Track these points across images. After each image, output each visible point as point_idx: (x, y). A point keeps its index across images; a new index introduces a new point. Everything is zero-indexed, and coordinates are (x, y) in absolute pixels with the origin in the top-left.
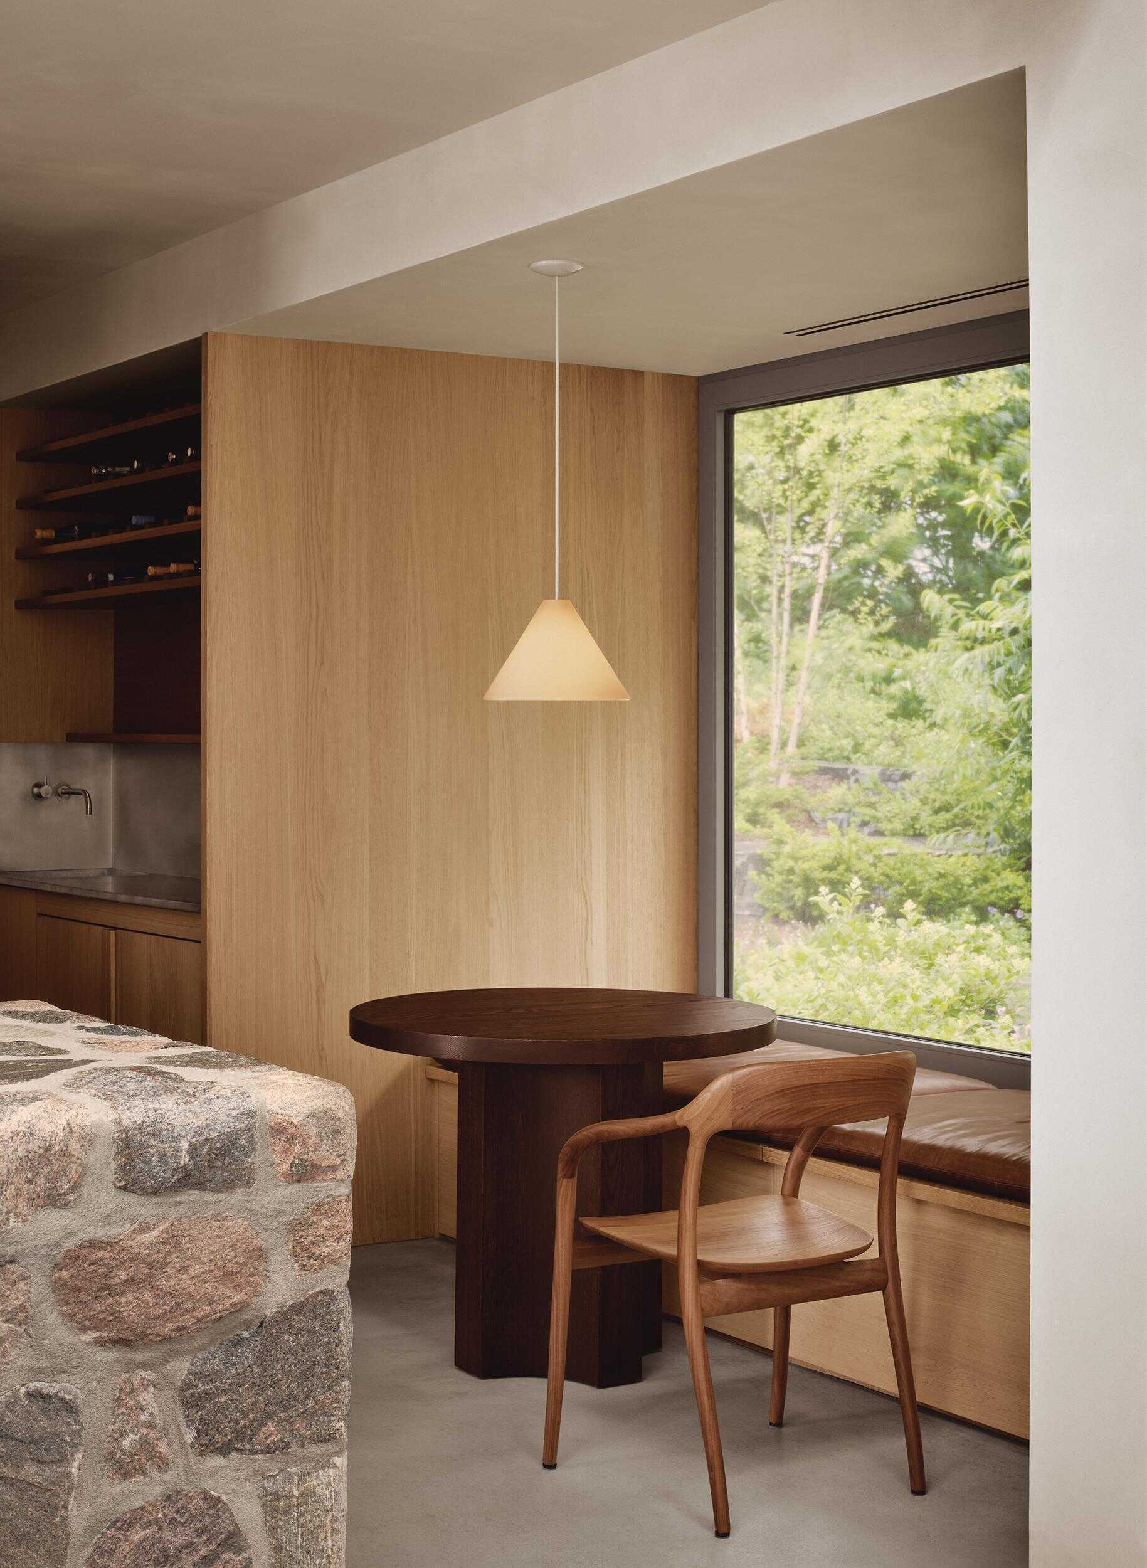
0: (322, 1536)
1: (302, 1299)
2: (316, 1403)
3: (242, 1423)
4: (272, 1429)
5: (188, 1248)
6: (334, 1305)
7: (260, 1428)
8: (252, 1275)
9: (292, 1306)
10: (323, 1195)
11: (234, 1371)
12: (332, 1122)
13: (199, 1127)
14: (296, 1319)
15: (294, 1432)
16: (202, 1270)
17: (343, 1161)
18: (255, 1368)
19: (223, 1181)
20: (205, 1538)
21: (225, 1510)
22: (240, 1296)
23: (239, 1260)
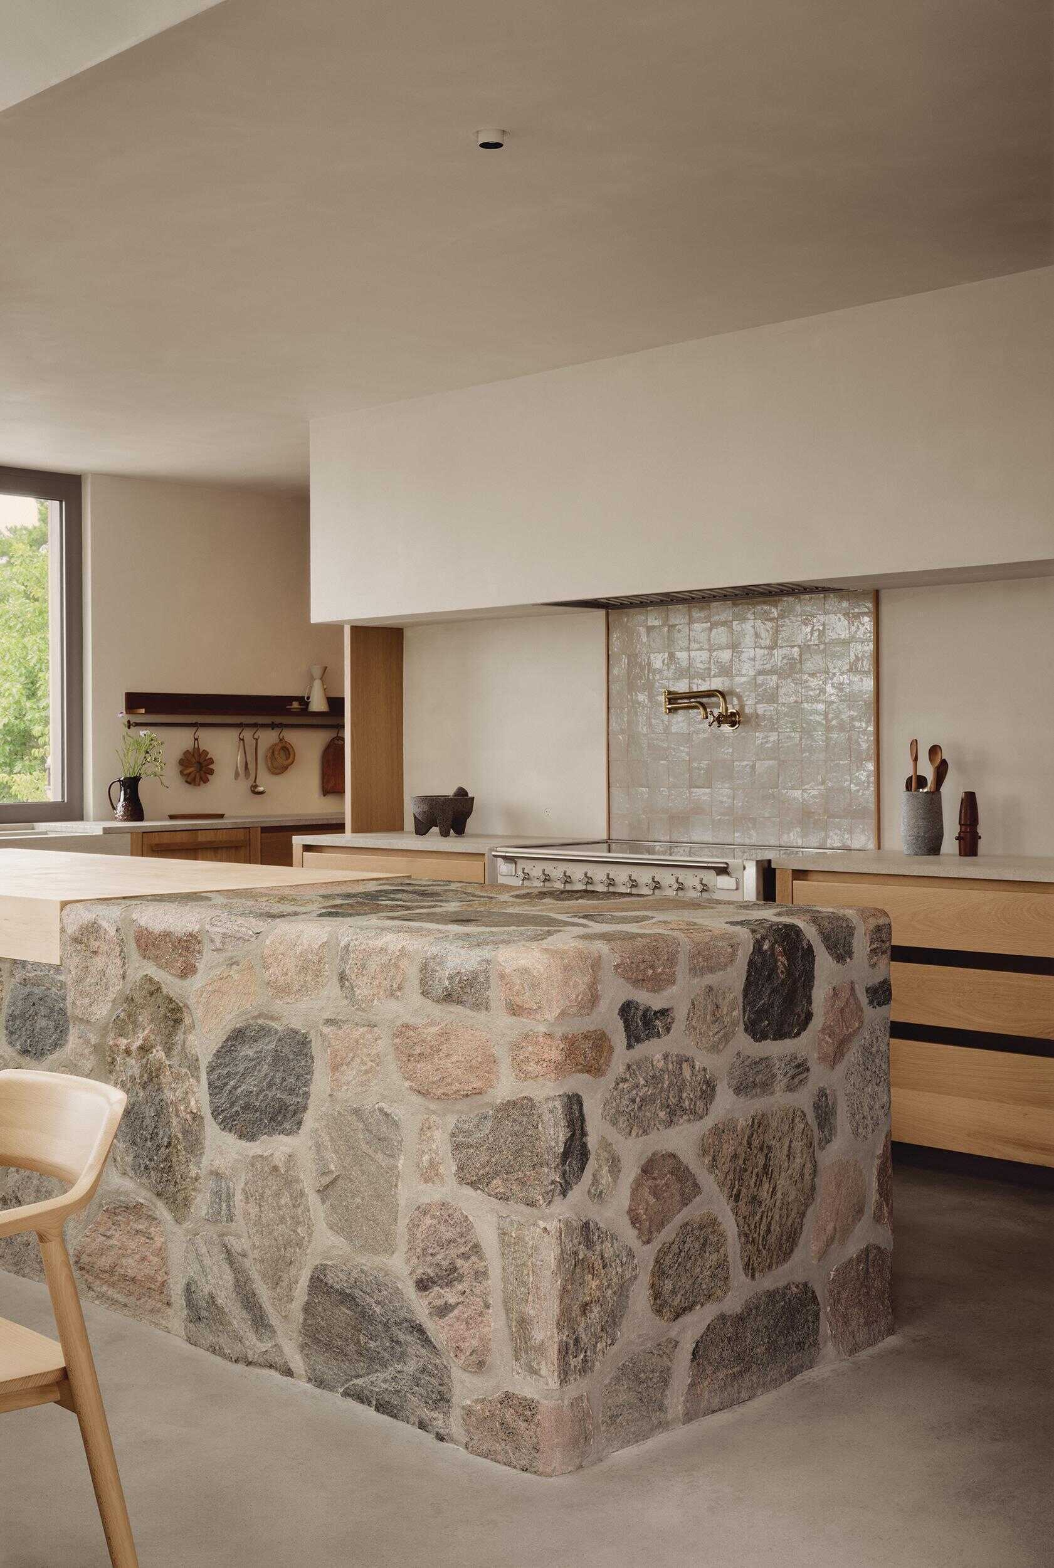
0: (525, 1272)
1: (514, 1099)
2: (525, 1176)
3: (482, 1172)
4: (500, 1183)
5: (453, 1043)
6: (535, 1109)
7: (493, 1180)
8: (488, 1072)
9: (508, 1101)
10: (528, 1028)
11: (479, 1135)
12: (533, 978)
13: (457, 964)
14: (512, 1111)
15: (513, 1190)
16: (457, 1059)
17: (540, 1007)
18: (490, 1137)
19: (473, 1004)
20: (463, 1240)
21: (473, 1227)
22: (478, 1084)
23: (480, 1059)
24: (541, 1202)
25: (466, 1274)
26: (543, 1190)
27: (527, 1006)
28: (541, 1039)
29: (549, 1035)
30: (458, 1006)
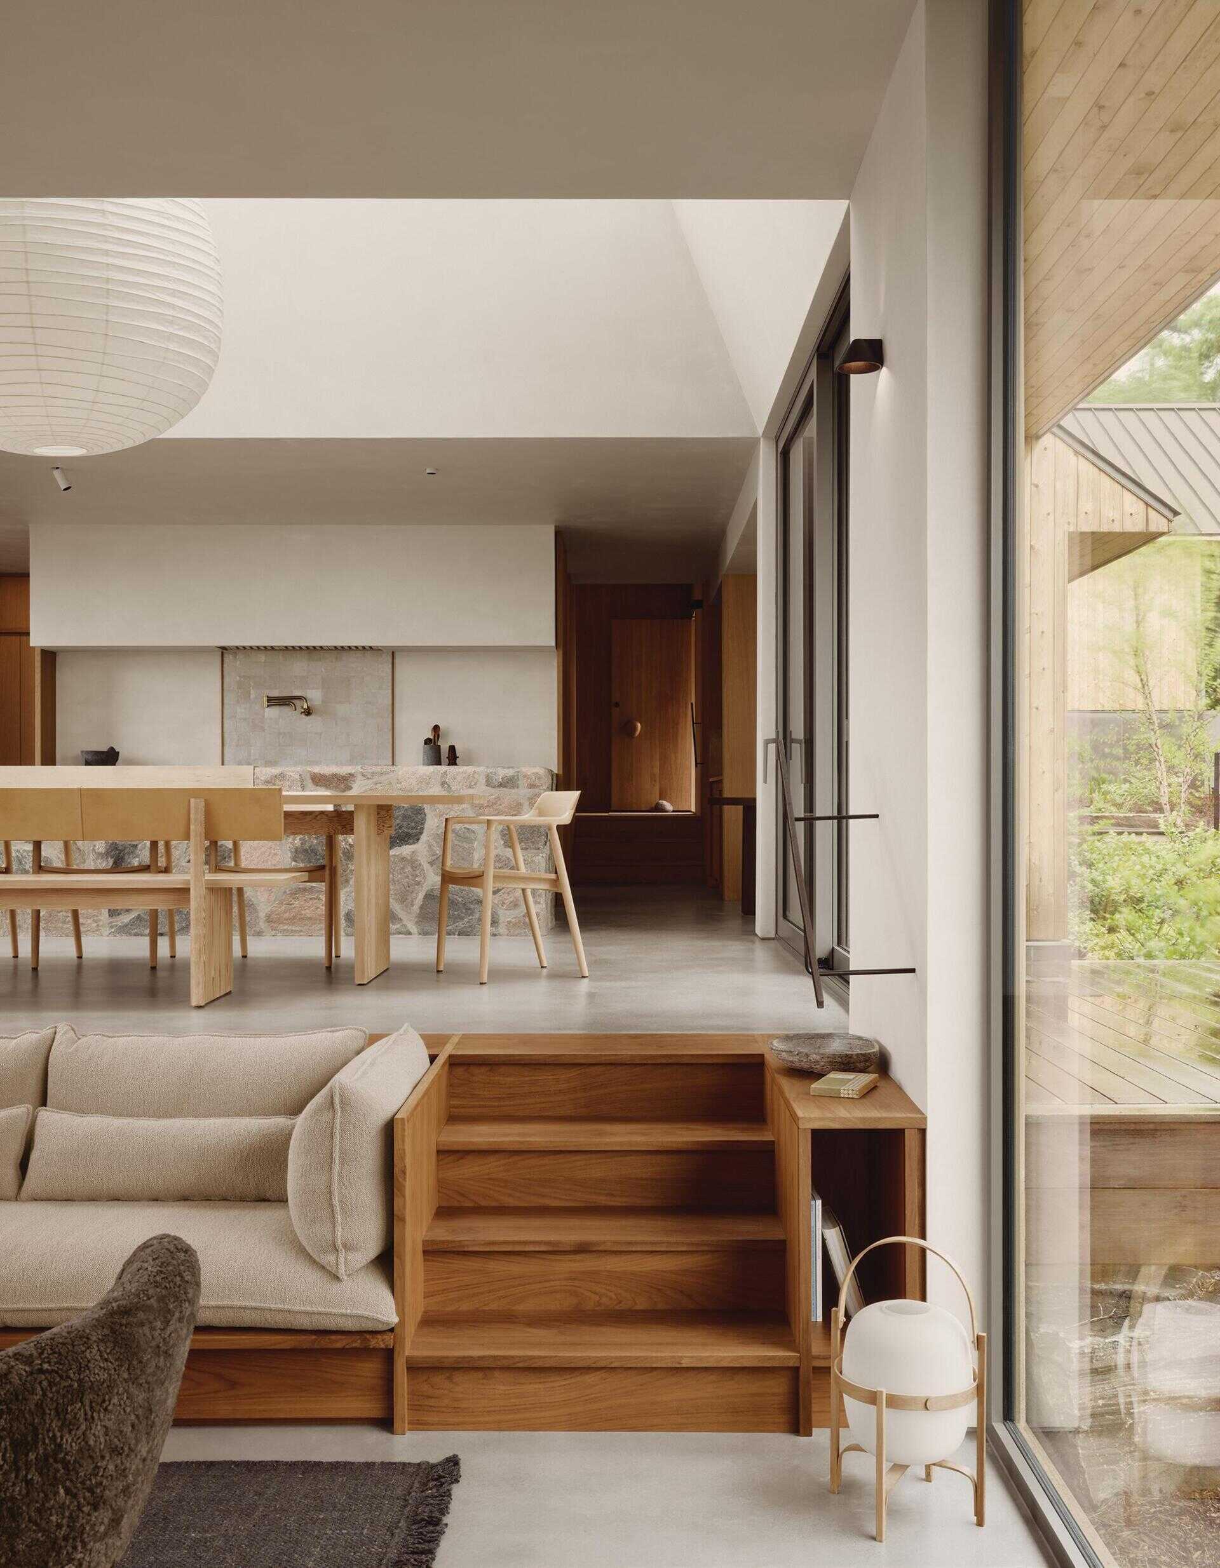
5: (502, 800)
10: (536, 792)
12: (538, 775)
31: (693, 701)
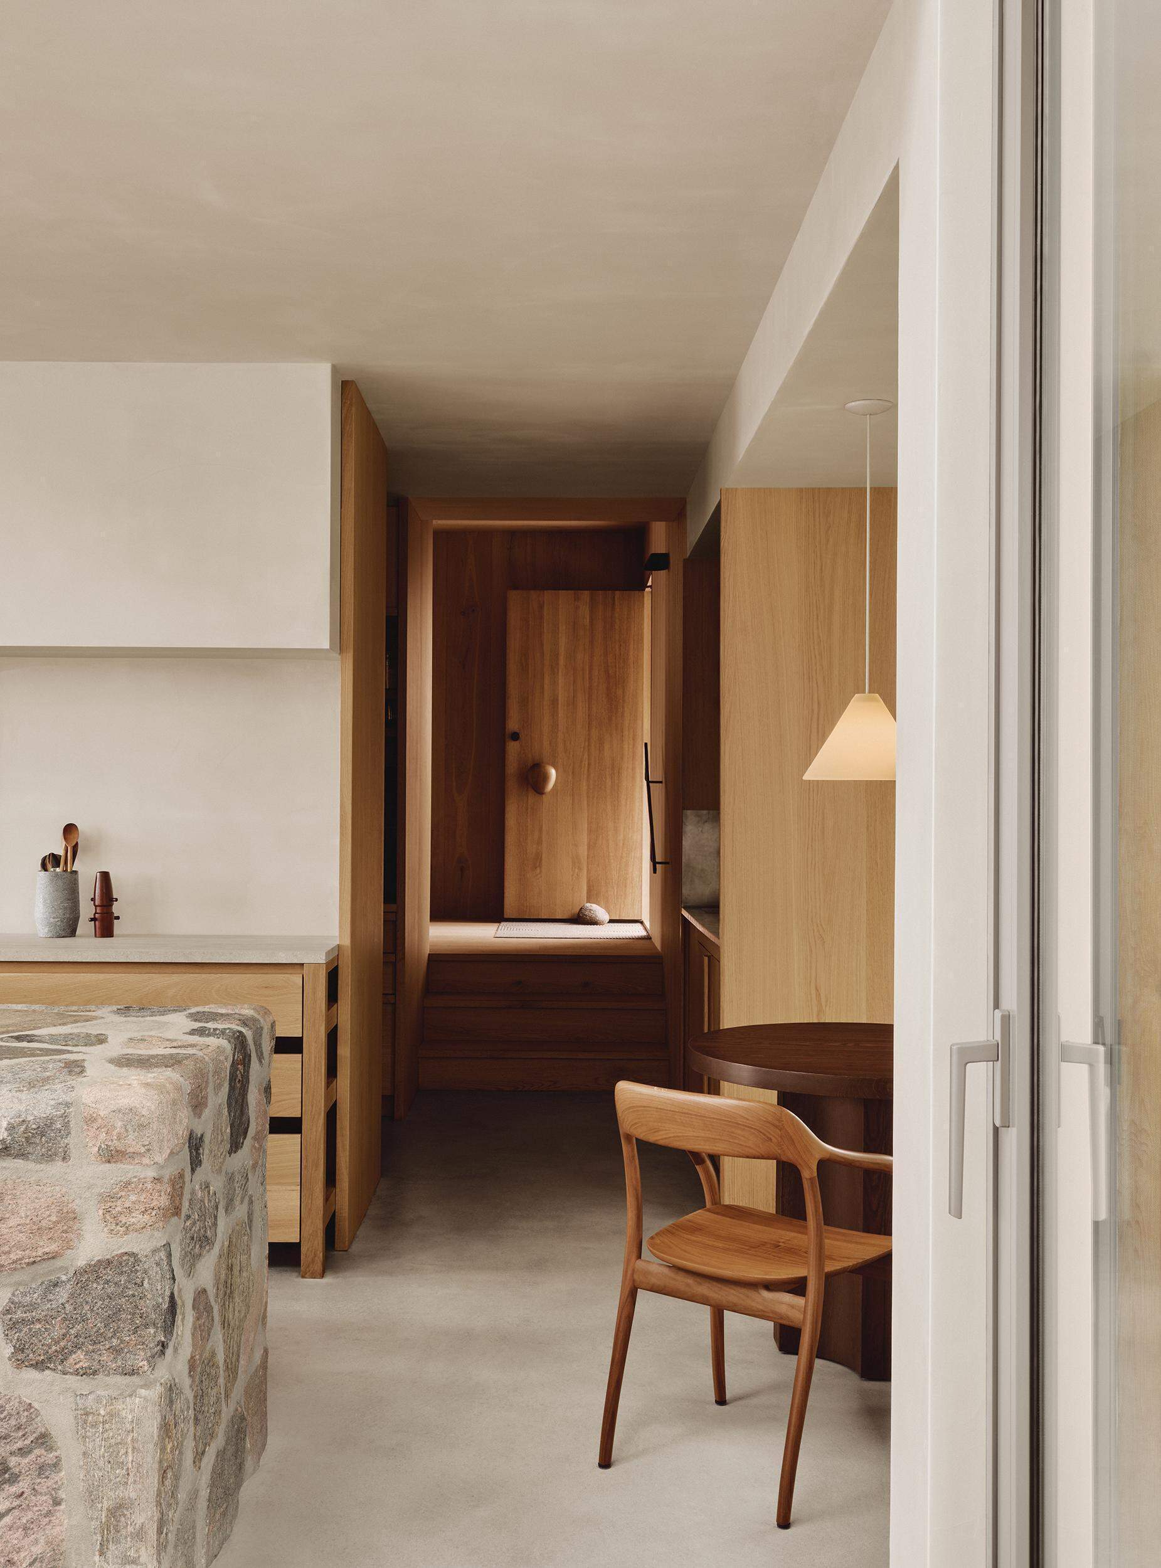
0: (123, 1451)
1: (108, 1257)
2: (121, 1342)
3: (54, 1348)
4: (82, 1357)
5: (9, 1204)
6: (139, 1265)
7: (71, 1355)
8: (66, 1232)
9: (99, 1261)
10: (130, 1175)
11: (49, 1306)
12: (137, 1118)
13: (19, 1111)
14: (104, 1272)
15: (102, 1362)
16: (18, 1222)
17: (147, 1150)
18: (67, 1305)
19: (43, 1155)
20: (20, 1434)
21: (38, 1415)
22: (53, 1247)
23: (54, 1218)
24: (146, 1368)
25: (23, 1471)
26: (149, 1354)
27: (131, 1150)
28: (149, 1186)
29: (157, 1180)
30: (15, 1160)
31: (647, 739)
